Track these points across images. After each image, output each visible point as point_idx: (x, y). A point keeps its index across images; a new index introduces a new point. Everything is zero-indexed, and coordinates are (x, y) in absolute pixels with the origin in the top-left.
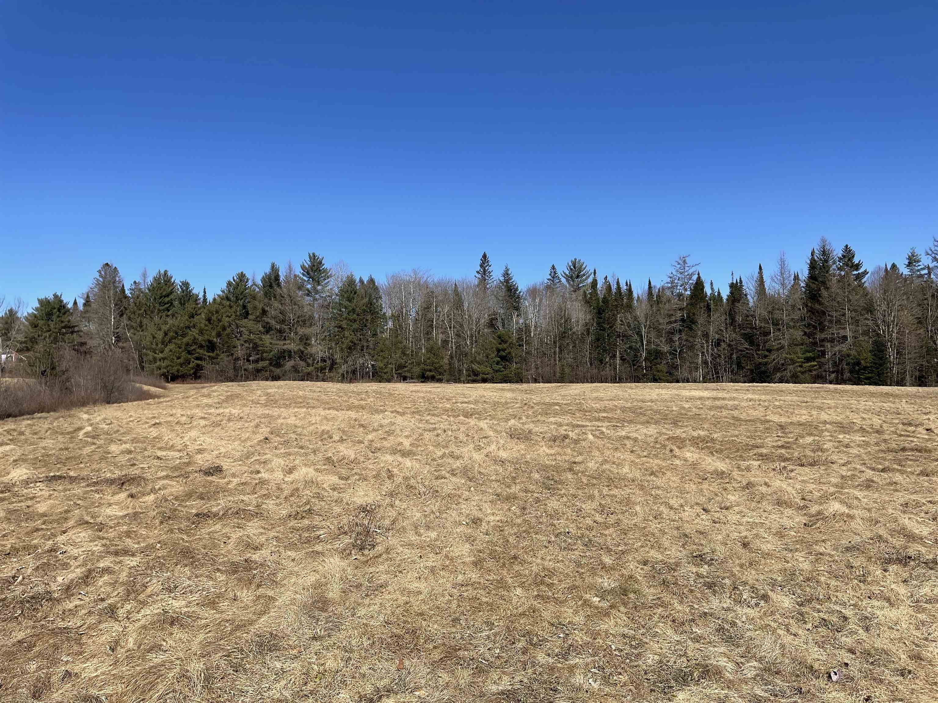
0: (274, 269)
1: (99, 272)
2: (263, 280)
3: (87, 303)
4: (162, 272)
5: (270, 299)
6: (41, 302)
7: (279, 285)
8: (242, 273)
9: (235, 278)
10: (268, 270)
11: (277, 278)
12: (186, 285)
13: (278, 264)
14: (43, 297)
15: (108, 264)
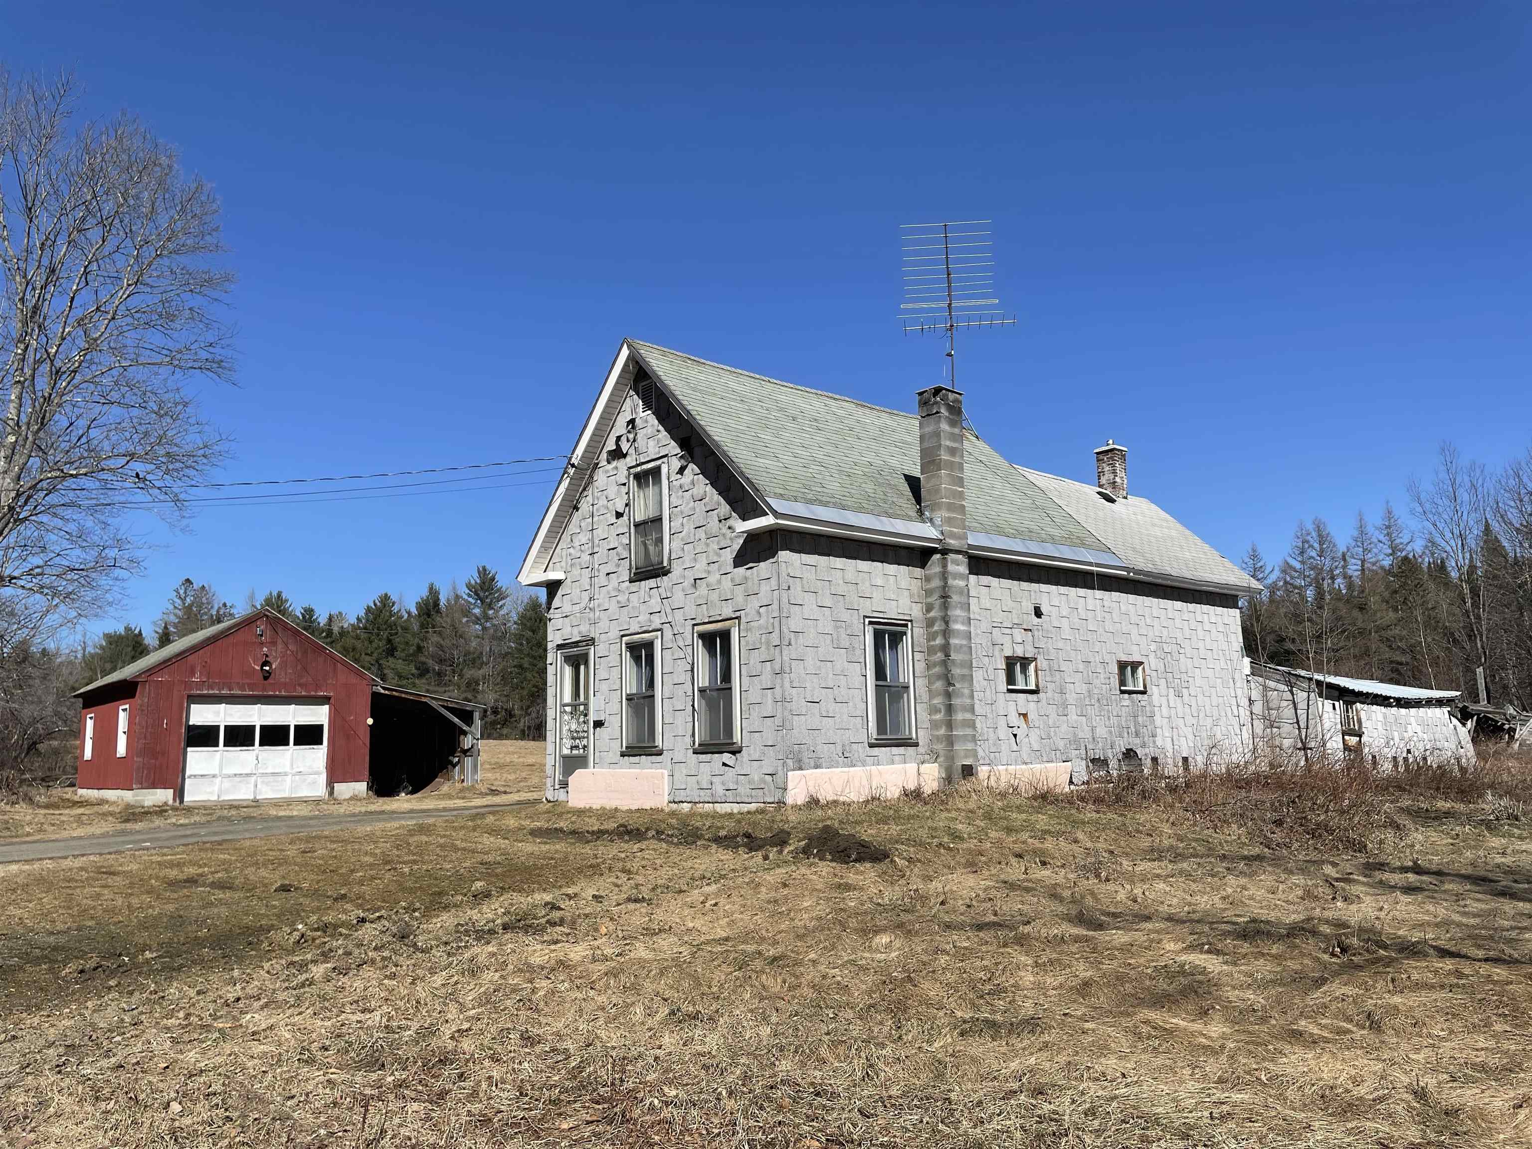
0: (434, 593)
1: (177, 591)
2: (419, 606)
3: (165, 637)
4: (275, 594)
5: (428, 631)
7: (438, 611)
8: (386, 595)
9: (377, 601)
10: (425, 593)
11: (436, 603)
12: (309, 612)
13: (437, 586)
15: (188, 580)
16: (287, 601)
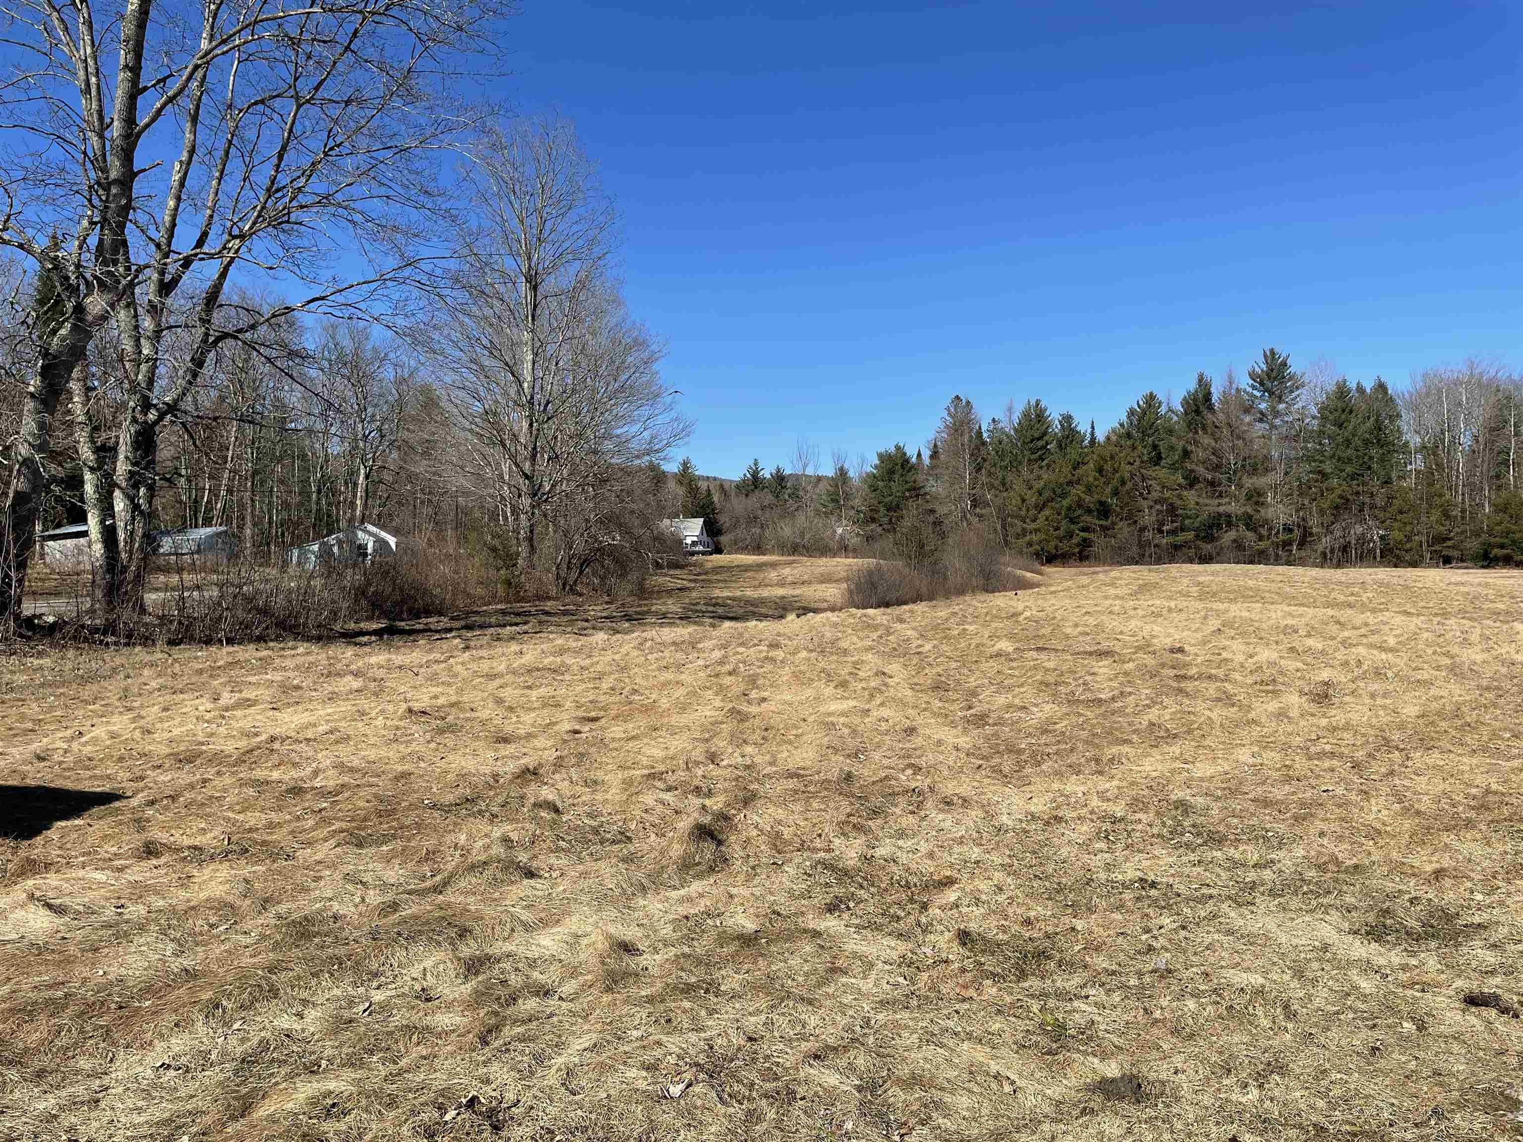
0: (1204, 385)
1: (948, 409)
2: (1185, 402)
3: (935, 455)
4: (1033, 403)
5: (1197, 433)
6: (880, 456)
7: (1211, 408)
8: (1151, 394)
9: (1141, 403)
10: (1193, 386)
11: (1208, 397)
12: (1067, 419)
13: (1208, 374)
14: (883, 450)
15: (957, 397)
16: (1046, 410)
